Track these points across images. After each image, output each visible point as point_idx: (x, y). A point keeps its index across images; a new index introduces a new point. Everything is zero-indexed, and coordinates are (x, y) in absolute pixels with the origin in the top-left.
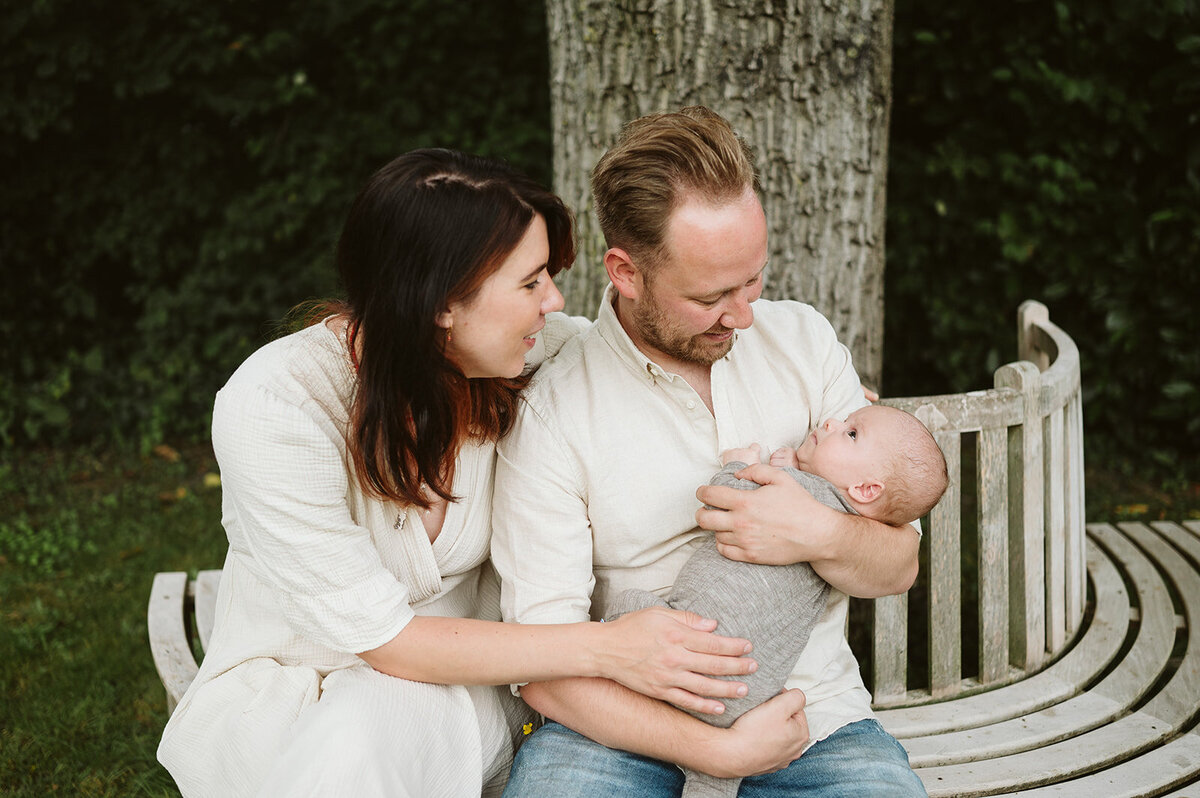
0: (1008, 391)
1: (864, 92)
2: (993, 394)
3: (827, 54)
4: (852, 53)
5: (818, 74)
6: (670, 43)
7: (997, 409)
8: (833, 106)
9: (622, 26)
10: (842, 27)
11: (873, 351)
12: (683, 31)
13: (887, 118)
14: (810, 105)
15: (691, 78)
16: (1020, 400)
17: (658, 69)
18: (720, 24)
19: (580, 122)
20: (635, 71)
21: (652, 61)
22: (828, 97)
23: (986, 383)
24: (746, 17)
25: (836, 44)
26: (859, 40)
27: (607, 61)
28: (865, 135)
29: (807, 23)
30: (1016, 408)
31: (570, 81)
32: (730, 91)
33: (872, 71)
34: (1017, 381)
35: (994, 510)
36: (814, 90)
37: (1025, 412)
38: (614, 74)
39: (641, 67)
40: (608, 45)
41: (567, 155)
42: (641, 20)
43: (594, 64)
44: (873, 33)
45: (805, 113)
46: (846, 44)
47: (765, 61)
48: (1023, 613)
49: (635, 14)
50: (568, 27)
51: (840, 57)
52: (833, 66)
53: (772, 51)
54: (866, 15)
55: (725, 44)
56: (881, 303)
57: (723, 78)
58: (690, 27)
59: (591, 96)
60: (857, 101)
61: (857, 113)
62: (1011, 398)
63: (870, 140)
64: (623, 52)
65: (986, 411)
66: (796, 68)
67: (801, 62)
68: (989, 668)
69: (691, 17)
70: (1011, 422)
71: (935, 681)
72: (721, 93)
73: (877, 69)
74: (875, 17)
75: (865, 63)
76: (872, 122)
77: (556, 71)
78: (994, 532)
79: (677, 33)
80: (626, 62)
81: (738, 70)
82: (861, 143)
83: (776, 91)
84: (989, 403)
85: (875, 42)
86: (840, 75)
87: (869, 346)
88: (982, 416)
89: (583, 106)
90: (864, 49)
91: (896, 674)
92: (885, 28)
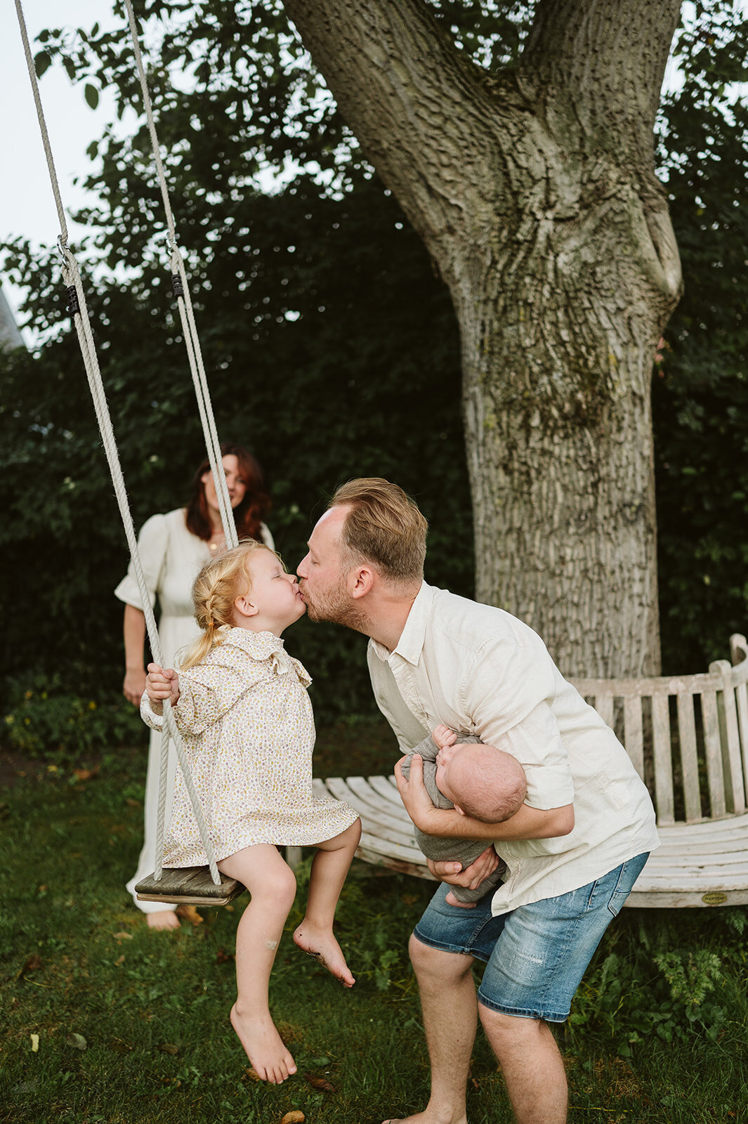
0: (715, 674)
1: (641, 527)
2: (707, 675)
3: (621, 510)
4: (634, 509)
5: (616, 520)
6: (540, 507)
7: (710, 682)
8: (625, 536)
9: (515, 499)
10: (628, 497)
11: (655, 663)
12: (547, 501)
13: (655, 540)
14: (613, 536)
15: (552, 524)
16: (720, 679)
17: (535, 519)
18: (565, 497)
19: (493, 544)
20: (523, 521)
21: (531, 516)
22: (622, 531)
23: (705, 670)
24: (579, 494)
25: (625, 505)
26: (637, 502)
27: (508, 515)
28: (643, 549)
29: (609, 496)
30: (720, 681)
31: (487, 524)
32: (572, 530)
33: (644, 517)
34: (719, 670)
35: (712, 732)
36: (615, 528)
37: (724, 684)
38: (511, 522)
39: (526, 520)
40: (508, 507)
41: (486, 562)
42: (526, 497)
43: (501, 517)
44: (644, 498)
45: (611, 540)
46: (630, 505)
47: (589, 515)
48: (731, 785)
49: (522, 493)
50: (485, 498)
51: (628, 512)
52: (624, 516)
53: (593, 510)
54: (639, 489)
55: (568, 507)
56: (658, 638)
57: (568, 524)
58: (551, 501)
59: (499, 533)
60: (637, 532)
61: (638, 539)
62: (716, 677)
63: (646, 552)
64: (516, 512)
65: (704, 683)
66: (605, 518)
67: (607, 514)
68: (715, 811)
69: (551, 495)
70: (718, 689)
71: (688, 815)
72: (567, 531)
73: (647, 516)
74: (645, 490)
75: (640, 513)
76: (646, 543)
77: (478, 519)
78: (712, 742)
79: (544, 503)
80: (517, 515)
81: (575, 520)
82: (641, 554)
83: (596, 530)
84: (705, 679)
85: (646, 503)
86: (628, 520)
87: (653, 660)
88: (703, 686)
89: (495, 537)
90: (640, 507)
91: (668, 811)
92: (651, 495)
